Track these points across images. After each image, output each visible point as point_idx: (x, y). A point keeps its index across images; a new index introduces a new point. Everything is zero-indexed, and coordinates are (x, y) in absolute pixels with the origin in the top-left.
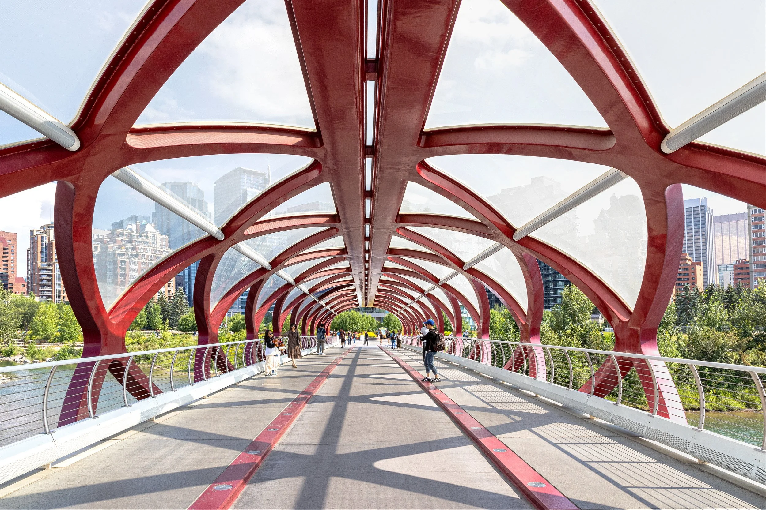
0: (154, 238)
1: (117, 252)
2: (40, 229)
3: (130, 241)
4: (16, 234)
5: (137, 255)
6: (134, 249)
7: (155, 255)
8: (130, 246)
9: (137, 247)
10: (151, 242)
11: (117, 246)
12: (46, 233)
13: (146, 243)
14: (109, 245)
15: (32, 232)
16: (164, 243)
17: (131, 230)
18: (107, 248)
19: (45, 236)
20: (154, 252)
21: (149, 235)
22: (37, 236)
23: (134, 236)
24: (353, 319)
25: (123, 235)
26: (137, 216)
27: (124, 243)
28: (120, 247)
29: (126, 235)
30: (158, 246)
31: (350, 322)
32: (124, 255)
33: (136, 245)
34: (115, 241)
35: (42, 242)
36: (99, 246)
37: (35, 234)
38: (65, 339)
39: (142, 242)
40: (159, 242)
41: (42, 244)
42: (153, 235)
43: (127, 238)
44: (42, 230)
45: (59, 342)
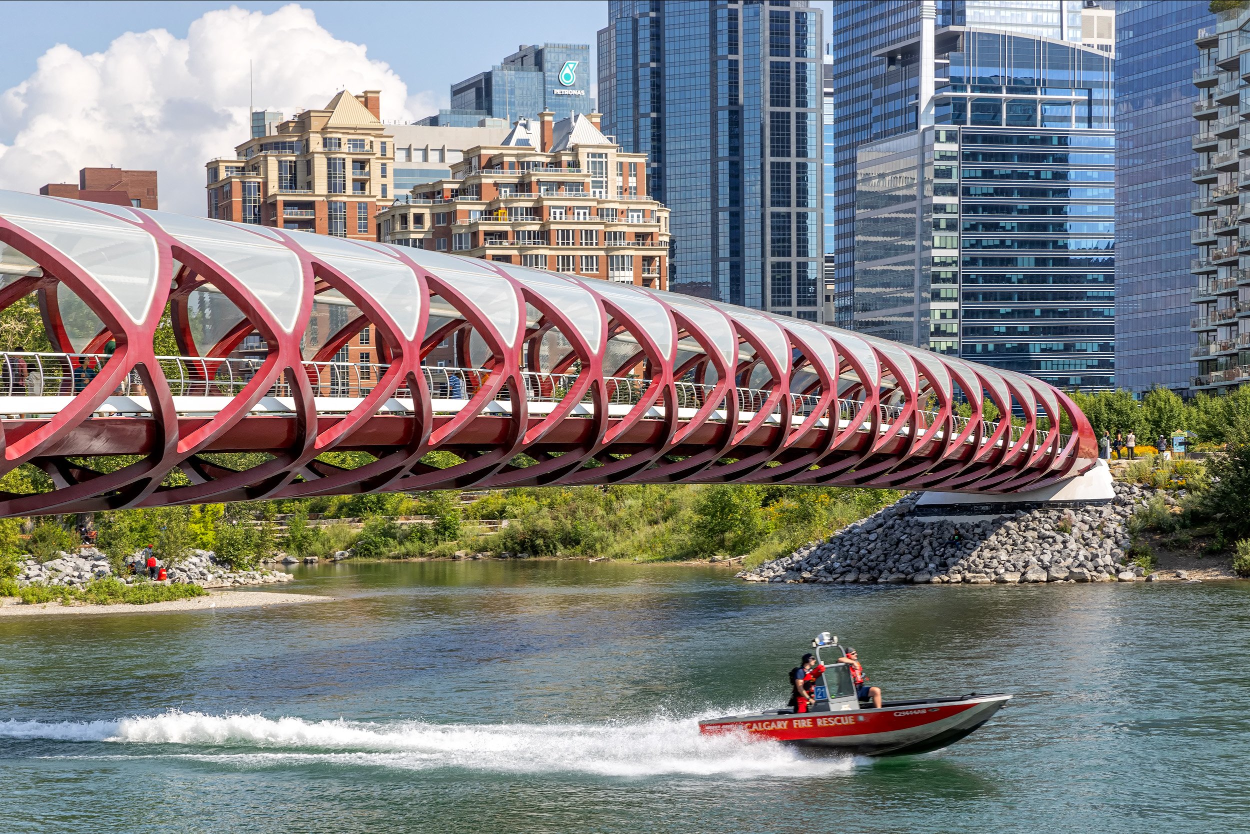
0: (599, 165)
1: (482, 228)
2: (234, 157)
3: (523, 186)
4: (154, 173)
5: (544, 236)
6: (536, 211)
7: (602, 227)
8: (525, 202)
9: (546, 203)
10: (588, 180)
11: (483, 208)
12: (255, 168)
13: (575, 186)
14: (459, 207)
15: (213, 168)
16: (632, 182)
17: (524, 142)
18: (451, 217)
19: (254, 179)
20: (598, 220)
21: (583, 159)
22: (228, 181)
23: (536, 165)
24: (1120, 413)
25: (501, 165)
26: (541, 46)
27: (506, 193)
28: (490, 213)
29: (512, 166)
30: (613, 194)
31: (1110, 420)
32: (503, 235)
33: (540, 200)
34: (478, 190)
35: (244, 201)
36: (427, 213)
37: (223, 175)
38: (366, 509)
39: (559, 184)
40: (615, 180)
41: (244, 210)
42: (594, 155)
43: (511, 176)
44: (243, 158)
45: (349, 516)
